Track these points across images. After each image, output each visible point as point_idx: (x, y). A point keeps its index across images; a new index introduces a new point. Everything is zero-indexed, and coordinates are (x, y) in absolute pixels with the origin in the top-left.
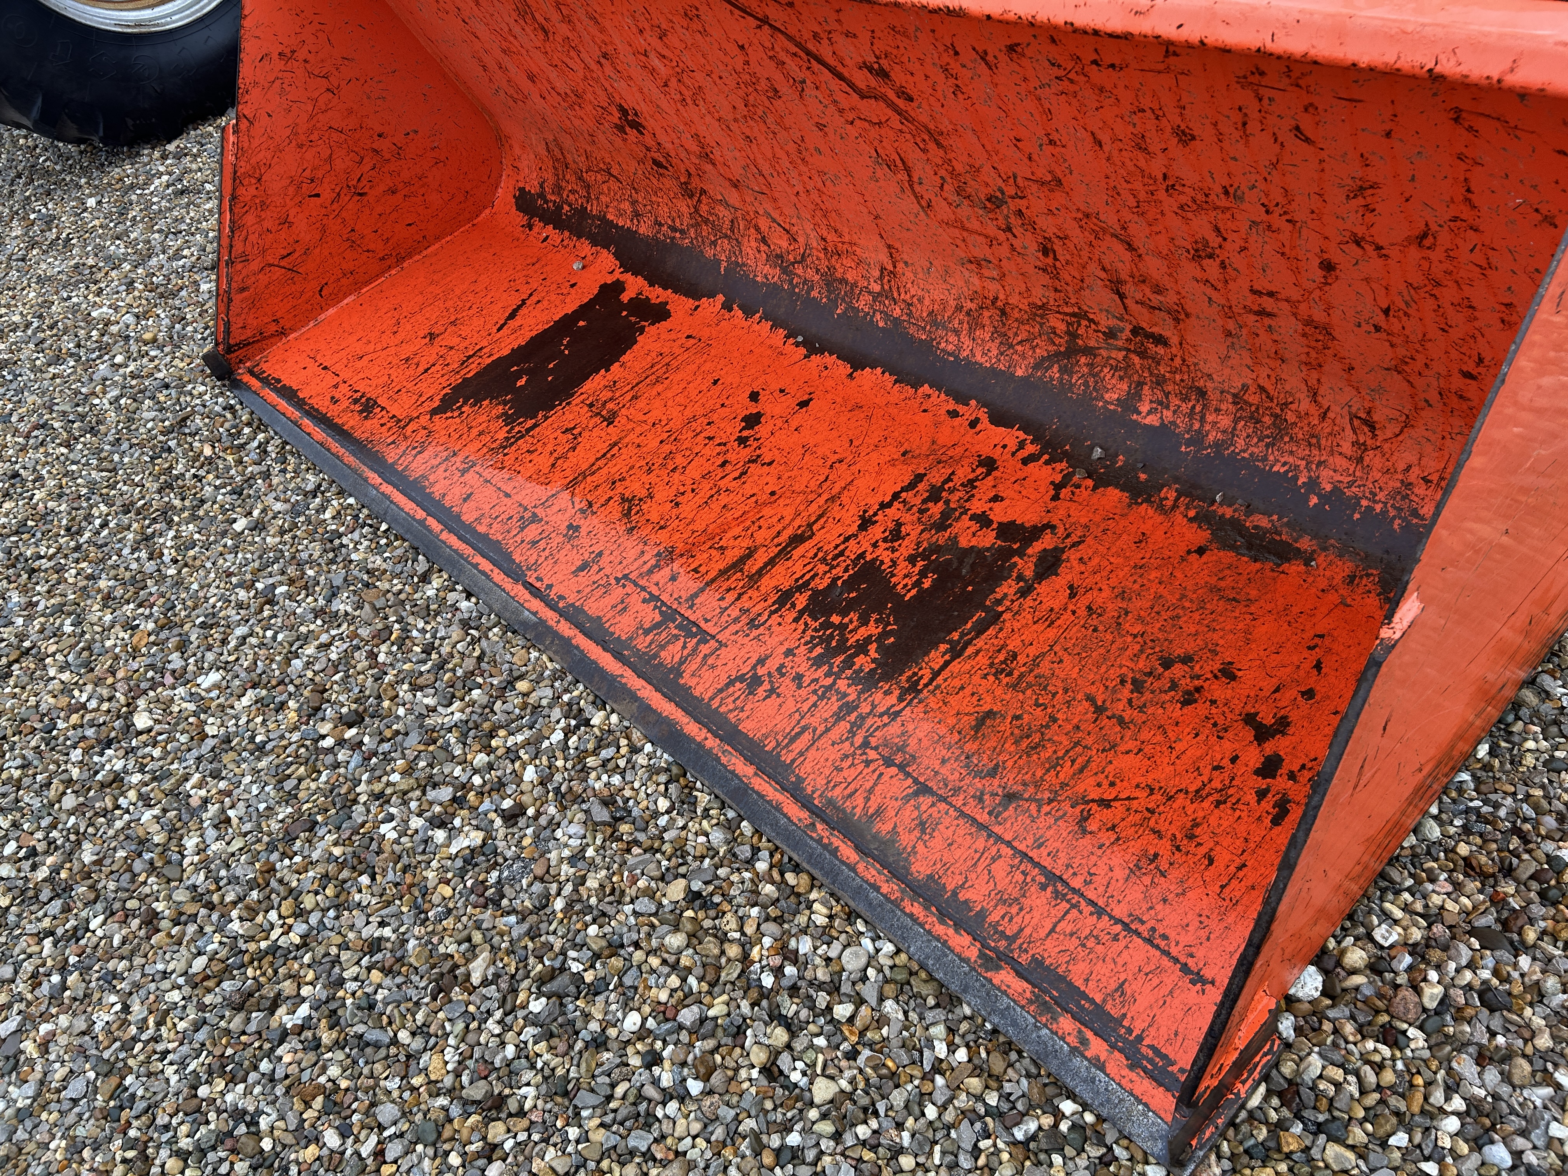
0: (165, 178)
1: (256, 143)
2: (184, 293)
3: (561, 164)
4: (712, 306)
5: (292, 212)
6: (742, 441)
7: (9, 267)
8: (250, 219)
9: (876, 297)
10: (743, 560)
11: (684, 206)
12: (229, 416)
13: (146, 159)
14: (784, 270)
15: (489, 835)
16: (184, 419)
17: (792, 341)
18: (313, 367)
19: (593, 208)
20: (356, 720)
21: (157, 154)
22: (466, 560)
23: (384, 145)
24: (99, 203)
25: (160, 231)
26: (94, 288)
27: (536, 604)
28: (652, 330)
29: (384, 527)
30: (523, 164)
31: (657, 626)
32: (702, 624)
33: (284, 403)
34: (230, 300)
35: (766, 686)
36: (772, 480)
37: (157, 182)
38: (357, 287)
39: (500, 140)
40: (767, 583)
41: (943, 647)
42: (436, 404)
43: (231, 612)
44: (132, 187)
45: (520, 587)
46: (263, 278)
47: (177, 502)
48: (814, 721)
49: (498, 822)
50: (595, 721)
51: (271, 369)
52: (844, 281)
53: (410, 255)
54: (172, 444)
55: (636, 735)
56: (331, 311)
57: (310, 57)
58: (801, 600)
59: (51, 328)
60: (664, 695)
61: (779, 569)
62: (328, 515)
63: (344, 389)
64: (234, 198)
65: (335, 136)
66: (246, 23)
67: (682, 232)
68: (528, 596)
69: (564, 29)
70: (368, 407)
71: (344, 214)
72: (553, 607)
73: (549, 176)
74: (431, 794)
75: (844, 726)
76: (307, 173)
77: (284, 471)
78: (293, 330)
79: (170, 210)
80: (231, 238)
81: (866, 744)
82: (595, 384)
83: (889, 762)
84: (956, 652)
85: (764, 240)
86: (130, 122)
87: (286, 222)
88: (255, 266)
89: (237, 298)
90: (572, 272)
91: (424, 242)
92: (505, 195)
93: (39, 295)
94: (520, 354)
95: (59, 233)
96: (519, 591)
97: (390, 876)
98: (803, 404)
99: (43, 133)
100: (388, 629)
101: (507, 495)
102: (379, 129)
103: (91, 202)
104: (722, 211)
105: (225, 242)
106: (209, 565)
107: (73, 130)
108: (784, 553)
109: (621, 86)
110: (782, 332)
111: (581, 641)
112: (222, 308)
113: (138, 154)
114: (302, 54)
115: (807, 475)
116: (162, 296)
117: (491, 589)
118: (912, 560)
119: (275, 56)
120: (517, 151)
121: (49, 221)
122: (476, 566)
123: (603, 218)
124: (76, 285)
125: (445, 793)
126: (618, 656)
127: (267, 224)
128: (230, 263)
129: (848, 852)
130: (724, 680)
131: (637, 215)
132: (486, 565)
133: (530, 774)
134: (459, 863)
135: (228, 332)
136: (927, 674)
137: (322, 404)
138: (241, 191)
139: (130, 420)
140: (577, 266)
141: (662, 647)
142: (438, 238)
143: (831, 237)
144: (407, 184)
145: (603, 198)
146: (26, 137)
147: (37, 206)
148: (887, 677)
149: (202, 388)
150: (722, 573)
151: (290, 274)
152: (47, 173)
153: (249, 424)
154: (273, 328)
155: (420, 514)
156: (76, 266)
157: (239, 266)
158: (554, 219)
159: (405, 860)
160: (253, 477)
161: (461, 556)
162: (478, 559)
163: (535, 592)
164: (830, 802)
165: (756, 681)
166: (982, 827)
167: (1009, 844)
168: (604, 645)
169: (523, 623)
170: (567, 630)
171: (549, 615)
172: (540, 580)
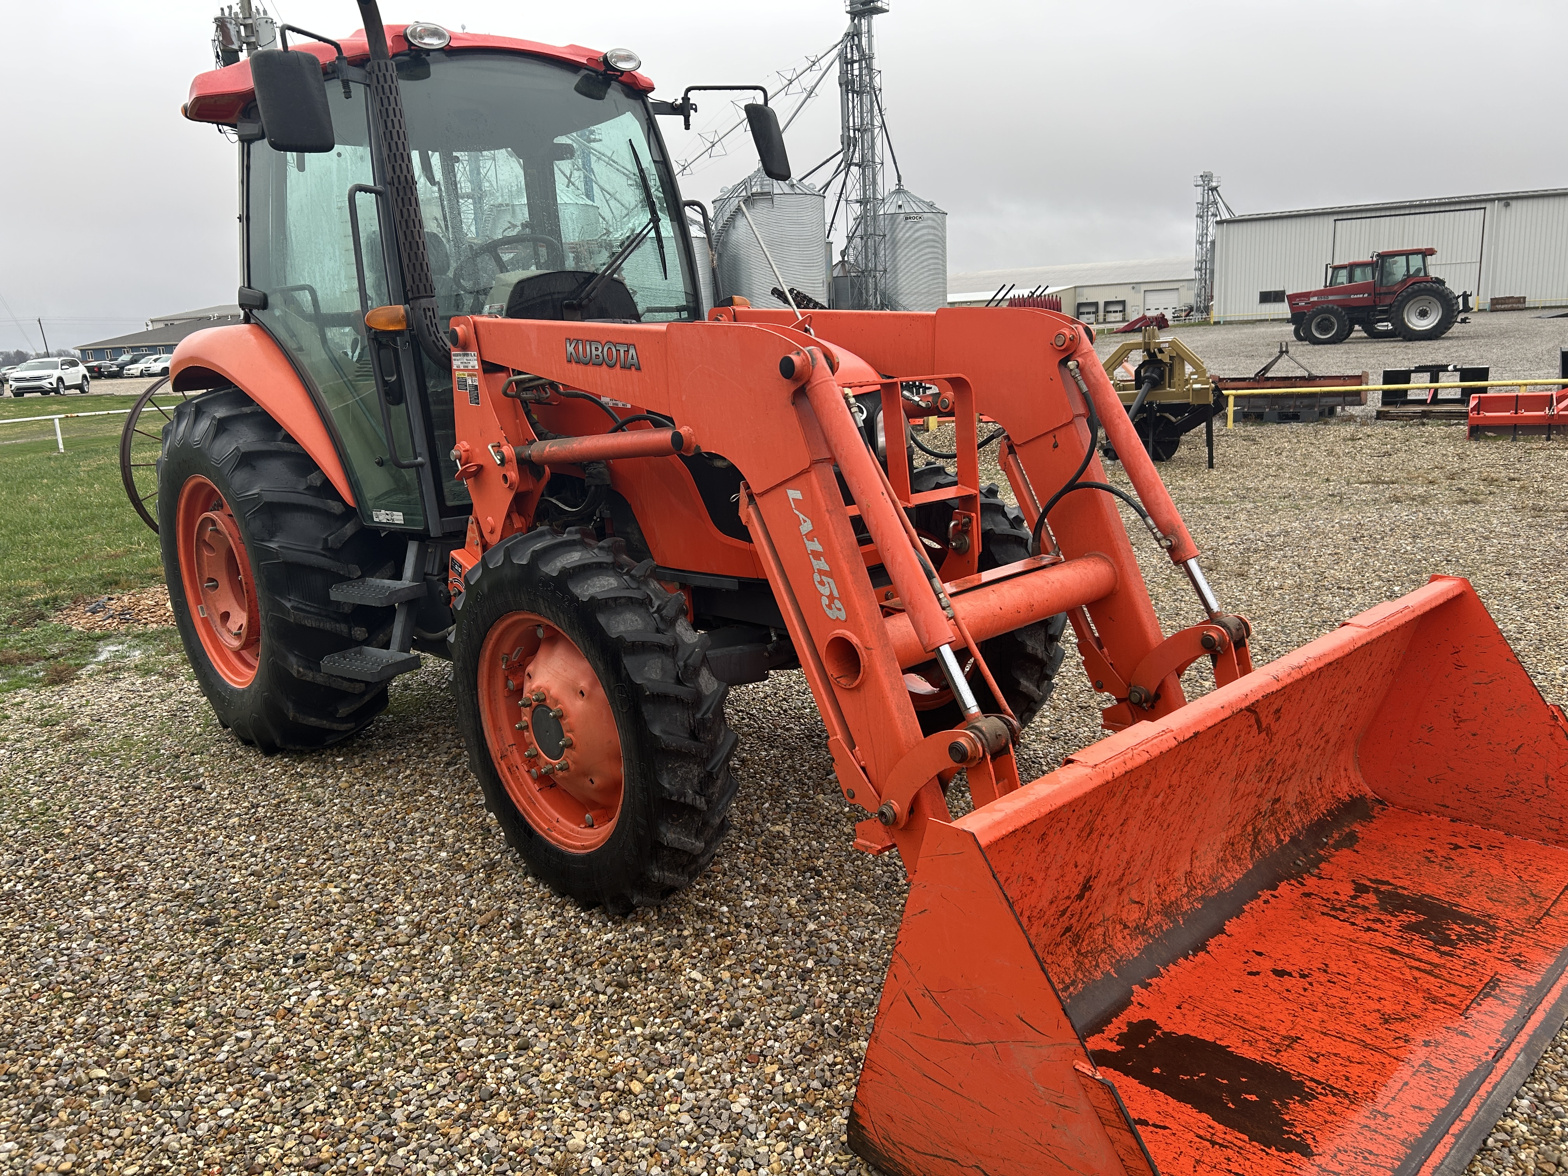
6: (1304, 976)
10: (1421, 970)
17: (1191, 957)
22: (1486, 1100)
27: (1510, 1055)
32: (1485, 982)
36: (1341, 963)
40: (1437, 961)
42: (1294, 1155)
45: (1498, 1065)
58: (1446, 949)
61: (1424, 957)
82: (1249, 1052)
96: (1502, 1066)
98: (1259, 954)
108: (1408, 956)
110: (1181, 960)
111: (1529, 1028)
117: (1508, 1082)
122: (1490, 1094)
132: (1486, 1087)
150: (1436, 977)
155: (1448, 1139)
161: (1483, 1104)
162: (1482, 1092)
163: (1499, 1055)
169: (1528, 1061)
170: (1523, 1038)
171: (1515, 1047)
172: (1487, 1054)
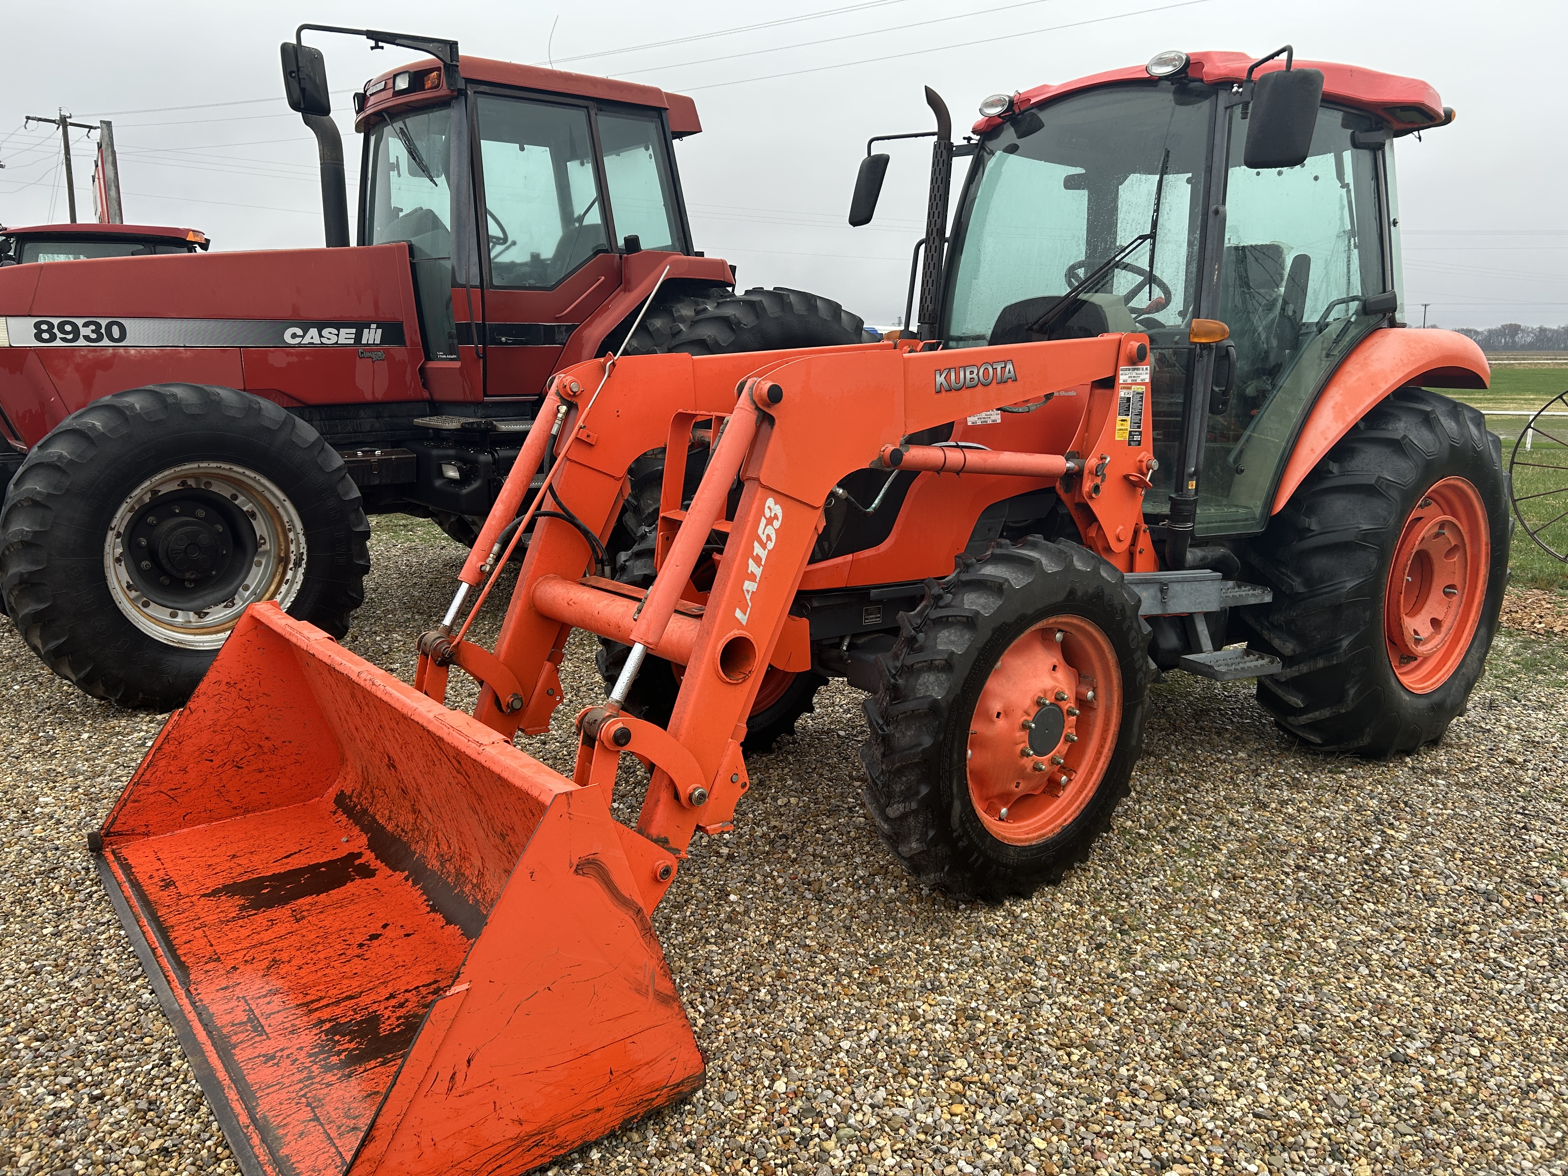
0: (143, 734)
1: (189, 723)
2: (105, 801)
3: (366, 782)
4: (400, 876)
5: (191, 766)
6: (361, 945)
7: (5, 760)
8: (163, 763)
9: (474, 886)
10: (312, 1002)
11: (411, 818)
12: (83, 872)
13: (138, 720)
14: (441, 865)
15: (76, 1106)
16: (55, 869)
17: (427, 903)
18: (152, 857)
19: (371, 810)
20: (43, 1039)
21: (148, 718)
23: (266, 744)
24: (90, 737)
25: (117, 763)
26: (51, 784)
27: (185, 1001)
28: (358, 881)
29: (131, 949)
30: (349, 777)
31: (241, 1024)
32: (266, 1028)
33: (120, 872)
34: (125, 805)
35: (276, 1061)
36: (360, 967)
37: (135, 735)
38: (210, 820)
39: (343, 760)
40: (317, 1014)
41: (379, 1060)
42: (209, 891)
43: (10, 973)
44: (118, 733)
45: (183, 991)
46: (152, 798)
47: (18, 912)
48: (285, 1080)
49: (86, 1099)
50: (174, 1064)
51: (125, 852)
52: (463, 875)
53: (254, 811)
54: (37, 880)
55: (191, 1074)
56: (186, 830)
57: (245, 689)
58: (327, 1025)
59: (8, 801)
60: (219, 1056)
61: (328, 1009)
62: (104, 936)
63: (162, 872)
64: (160, 748)
65: (239, 732)
66: (215, 663)
67: (406, 833)
68: (184, 996)
69: (366, 709)
70: (168, 884)
71: (222, 775)
72: (193, 1004)
73: (359, 787)
74: (60, 1078)
75: (301, 1085)
76: (211, 747)
77: (94, 909)
78: (154, 834)
79: (132, 753)
80: (145, 770)
81: (304, 1096)
82: (304, 902)
83: (308, 1105)
84: (383, 1064)
85: (438, 845)
86: (141, 695)
87: (184, 770)
88: (150, 790)
89: (129, 805)
90: (339, 843)
91: (268, 805)
92: (332, 792)
93: (13, 780)
94: (274, 877)
95: (52, 749)
96: (181, 993)
97: (9, 1111)
98: (408, 935)
99: (80, 688)
100: (95, 1000)
101: (211, 945)
102: (267, 735)
103: (85, 736)
104: (426, 825)
105: (140, 771)
106: (14, 947)
107: (101, 691)
108: (338, 1003)
109: (387, 743)
110: (425, 898)
111: (196, 1024)
112: (117, 809)
113: (136, 716)
114: (238, 686)
115: (381, 968)
116: (91, 799)
117: (167, 991)
118: (398, 1018)
119: (224, 683)
120: (349, 769)
121: (49, 740)
122: (168, 978)
123: (373, 817)
124: (41, 781)
125: (67, 1080)
126: (209, 1033)
127: (171, 768)
128: (138, 783)
129: (256, 1140)
130: (256, 1054)
131: (390, 819)
132: (174, 978)
133: (120, 1082)
134: (51, 1113)
135: (112, 823)
136: (362, 1070)
137: (142, 878)
138: (166, 746)
139: (22, 862)
140: (344, 839)
141: (236, 1034)
142: (277, 806)
143: (463, 849)
144: (271, 769)
145: (379, 806)
146: (69, 686)
147: (48, 728)
148: (339, 1069)
149: (77, 855)
150: (297, 1006)
151: (170, 800)
152: (69, 711)
153: (92, 880)
154: (143, 829)
156: (49, 770)
157: (141, 787)
158: (350, 812)
159: (23, 1107)
160: (73, 908)
162: (171, 973)
163: (189, 995)
164: (265, 1117)
165: (273, 1057)
166: (329, 1138)
167: (337, 1148)
168: (205, 1026)
169: (171, 1011)
170: (192, 1016)
171: (188, 1008)
172: (196, 990)
